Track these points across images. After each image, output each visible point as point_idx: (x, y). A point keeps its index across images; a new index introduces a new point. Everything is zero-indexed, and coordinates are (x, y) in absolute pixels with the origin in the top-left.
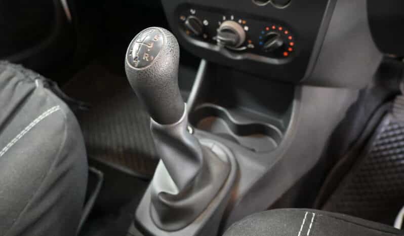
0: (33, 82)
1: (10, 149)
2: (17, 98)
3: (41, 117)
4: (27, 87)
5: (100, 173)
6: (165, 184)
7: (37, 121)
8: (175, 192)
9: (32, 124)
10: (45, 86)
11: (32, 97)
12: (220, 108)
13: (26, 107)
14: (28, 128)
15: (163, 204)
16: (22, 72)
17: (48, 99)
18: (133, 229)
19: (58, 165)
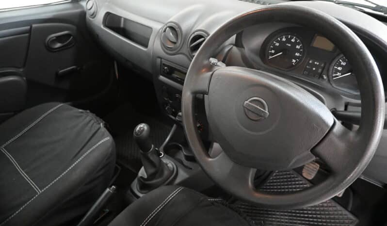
0: (100, 124)
1: (91, 151)
2: (93, 132)
3: (102, 141)
4: (98, 126)
5: (119, 167)
6: (143, 175)
7: (101, 142)
8: (146, 177)
9: (99, 143)
10: (104, 127)
11: (99, 131)
12: (180, 145)
13: (96, 135)
14: (97, 145)
15: (141, 182)
16: (95, 118)
17: (105, 134)
18: (129, 192)
19: (107, 160)
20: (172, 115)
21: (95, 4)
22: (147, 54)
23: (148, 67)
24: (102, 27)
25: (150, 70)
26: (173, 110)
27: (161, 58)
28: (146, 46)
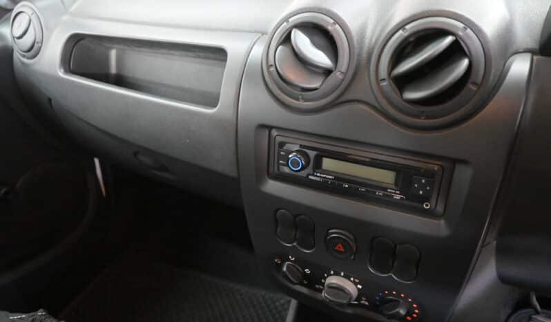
20: (301, 284)
21: (35, 21)
22: (215, 122)
23: (221, 161)
24: (61, 73)
25: (231, 171)
26: (307, 271)
27: (270, 128)
28: (212, 101)
